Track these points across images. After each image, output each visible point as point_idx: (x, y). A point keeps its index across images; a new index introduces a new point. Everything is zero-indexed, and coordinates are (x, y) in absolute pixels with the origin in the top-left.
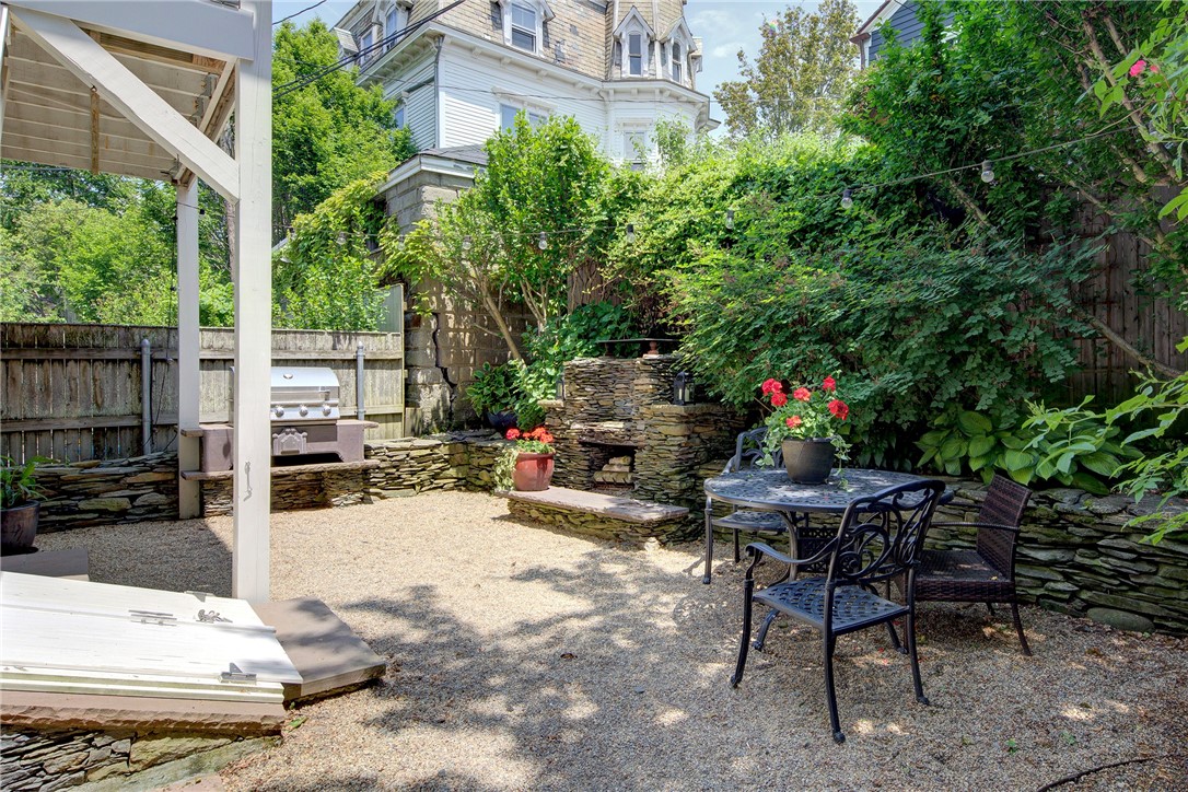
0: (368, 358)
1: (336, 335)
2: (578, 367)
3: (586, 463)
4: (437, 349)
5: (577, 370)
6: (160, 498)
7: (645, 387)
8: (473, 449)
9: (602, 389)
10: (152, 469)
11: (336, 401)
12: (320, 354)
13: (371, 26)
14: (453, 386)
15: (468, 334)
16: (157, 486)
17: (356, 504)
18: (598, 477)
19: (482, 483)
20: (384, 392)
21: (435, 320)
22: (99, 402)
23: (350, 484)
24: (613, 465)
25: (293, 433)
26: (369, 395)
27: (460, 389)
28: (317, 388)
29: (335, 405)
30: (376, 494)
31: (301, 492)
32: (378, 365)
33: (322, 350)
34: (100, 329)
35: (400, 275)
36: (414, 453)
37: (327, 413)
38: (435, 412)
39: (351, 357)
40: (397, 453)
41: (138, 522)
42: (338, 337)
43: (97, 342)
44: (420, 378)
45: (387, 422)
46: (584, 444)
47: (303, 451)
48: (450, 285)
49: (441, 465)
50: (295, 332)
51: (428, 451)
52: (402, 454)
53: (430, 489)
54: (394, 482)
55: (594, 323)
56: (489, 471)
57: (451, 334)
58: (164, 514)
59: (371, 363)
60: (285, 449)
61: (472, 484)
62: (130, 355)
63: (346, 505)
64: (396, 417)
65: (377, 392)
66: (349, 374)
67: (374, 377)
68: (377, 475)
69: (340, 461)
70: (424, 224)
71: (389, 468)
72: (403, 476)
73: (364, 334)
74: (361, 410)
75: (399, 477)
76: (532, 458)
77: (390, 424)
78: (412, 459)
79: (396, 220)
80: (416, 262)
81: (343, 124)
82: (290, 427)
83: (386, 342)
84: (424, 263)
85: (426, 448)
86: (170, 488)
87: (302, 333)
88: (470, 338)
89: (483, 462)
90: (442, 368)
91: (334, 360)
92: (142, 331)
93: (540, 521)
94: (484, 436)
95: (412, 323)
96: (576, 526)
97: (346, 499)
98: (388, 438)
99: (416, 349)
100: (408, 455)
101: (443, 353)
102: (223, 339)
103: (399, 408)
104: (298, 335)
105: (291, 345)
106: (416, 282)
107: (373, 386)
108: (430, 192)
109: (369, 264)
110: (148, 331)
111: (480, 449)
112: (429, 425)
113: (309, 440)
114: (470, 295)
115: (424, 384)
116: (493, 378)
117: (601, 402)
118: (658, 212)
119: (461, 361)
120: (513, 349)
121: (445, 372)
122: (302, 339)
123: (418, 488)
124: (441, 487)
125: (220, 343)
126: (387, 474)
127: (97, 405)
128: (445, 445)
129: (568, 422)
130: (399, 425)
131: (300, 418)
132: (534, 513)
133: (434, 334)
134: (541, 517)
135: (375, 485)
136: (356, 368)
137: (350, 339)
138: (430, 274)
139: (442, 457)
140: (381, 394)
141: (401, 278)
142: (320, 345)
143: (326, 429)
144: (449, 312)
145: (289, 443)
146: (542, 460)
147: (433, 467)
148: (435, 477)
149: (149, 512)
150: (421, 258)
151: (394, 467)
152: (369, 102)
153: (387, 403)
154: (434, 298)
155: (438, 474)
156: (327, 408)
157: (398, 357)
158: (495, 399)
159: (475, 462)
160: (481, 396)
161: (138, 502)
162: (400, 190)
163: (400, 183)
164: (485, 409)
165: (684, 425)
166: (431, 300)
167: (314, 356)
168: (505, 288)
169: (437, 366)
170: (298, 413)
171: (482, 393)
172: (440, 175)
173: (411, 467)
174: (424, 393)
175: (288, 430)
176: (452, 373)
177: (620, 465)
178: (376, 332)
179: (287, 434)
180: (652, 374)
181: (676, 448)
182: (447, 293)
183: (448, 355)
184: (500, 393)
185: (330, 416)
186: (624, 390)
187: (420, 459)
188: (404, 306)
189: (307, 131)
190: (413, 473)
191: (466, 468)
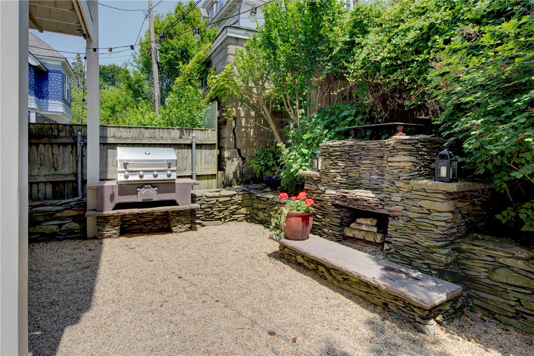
0: (198, 143)
1: (181, 130)
2: (332, 147)
3: (339, 221)
4: (235, 138)
5: (331, 149)
6: (75, 225)
7: (402, 165)
8: (255, 198)
9: (351, 164)
10: (71, 208)
11: (175, 168)
12: (172, 140)
13: (213, 4)
14: (243, 159)
15: (252, 130)
16: (74, 219)
17: (187, 231)
18: (348, 233)
19: (260, 219)
20: (206, 161)
21: (234, 122)
22: (56, 167)
23: (183, 219)
24: (360, 224)
25: (149, 188)
26: (199, 163)
27: (248, 161)
28: (163, 160)
29: (174, 171)
30: (199, 224)
31: (157, 222)
32: (203, 147)
33: (174, 139)
34: (56, 126)
35: (217, 97)
36: (221, 200)
37: (169, 176)
38: (235, 173)
39: (189, 142)
40: (211, 199)
41: (63, 240)
42: (182, 131)
43: (54, 133)
44: (226, 154)
45: (208, 179)
46: (336, 206)
47: (155, 199)
48: (242, 101)
49: (236, 207)
50: (159, 128)
51: (229, 198)
52: (214, 201)
53: (230, 221)
54: (210, 217)
55: (333, 118)
56: (264, 212)
57: (243, 129)
58: (77, 235)
59: (199, 146)
60: (144, 198)
61: (254, 218)
62: (71, 140)
63: (181, 232)
64: (213, 176)
65: (203, 162)
66: (188, 152)
67: (201, 154)
68: (200, 212)
69: (177, 205)
70: (228, 67)
71: (206, 208)
72: (215, 213)
73: (196, 130)
74: (194, 173)
75: (212, 214)
76: (298, 216)
77: (210, 181)
78: (220, 203)
79: (215, 69)
80: (225, 89)
81: (201, 43)
82: (147, 184)
83: (208, 134)
84: (228, 89)
85: (228, 196)
86: (81, 220)
87: (163, 129)
88: (254, 132)
89: (260, 206)
90: (238, 149)
91: (180, 144)
92: (78, 127)
93: (304, 267)
94: (261, 189)
95: (222, 123)
96: (339, 281)
97: (181, 228)
98: (207, 190)
99: (224, 138)
100: (217, 201)
101: (238, 140)
102: (121, 132)
103: (214, 171)
104: (161, 130)
105: (157, 135)
106: (224, 100)
107: (201, 159)
108: (232, 49)
109: (201, 91)
110: (81, 127)
111: (258, 198)
112: (232, 181)
113: (158, 192)
114: (254, 107)
115: (229, 159)
116: (266, 155)
117: (350, 174)
118: (394, 27)
119: (249, 145)
120: (278, 137)
121: (239, 151)
122: (163, 132)
123: (223, 220)
124: (236, 220)
125: (120, 134)
126: (206, 212)
127: (55, 169)
128: (239, 195)
129: (322, 188)
130: (214, 181)
131: (153, 178)
132: (300, 260)
133: (234, 129)
134: (306, 264)
135: (198, 218)
136: (191, 148)
137: (189, 133)
138: (231, 96)
139: (236, 202)
140: (205, 164)
141: (217, 99)
142: (172, 135)
143: (169, 185)
144: (243, 117)
145: (146, 194)
146: (305, 218)
147: (232, 207)
148: (233, 213)
149: (68, 234)
150: (227, 86)
151: (210, 208)
152: (212, 34)
153: (208, 169)
154: (234, 109)
155: (235, 211)
156: (169, 172)
157: (214, 142)
158: (267, 168)
159: (256, 205)
160: (259, 165)
161: (63, 228)
162: (217, 52)
163: (217, 48)
164: (261, 173)
165: (452, 202)
166: (232, 110)
167: (169, 142)
168: (272, 103)
169: (235, 147)
170: (152, 176)
171: (260, 164)
172: (237, 39)
173: (219, 207)
174: (228, 163)
175: (146, 186)
176: (243, 152)
177: (367, 225)
178: (203, 128)
179: (146, 188)
180: (411, 153)
181: (443, 224)
182: (241, 107)
183: (241, 141)
184: (270, 164)
185: (172, 178)
186: (369, 166)
187: (224, 203)
188: (217, 114)
189: (186, 46)
190: (220, 211)
191: (250, 208)
